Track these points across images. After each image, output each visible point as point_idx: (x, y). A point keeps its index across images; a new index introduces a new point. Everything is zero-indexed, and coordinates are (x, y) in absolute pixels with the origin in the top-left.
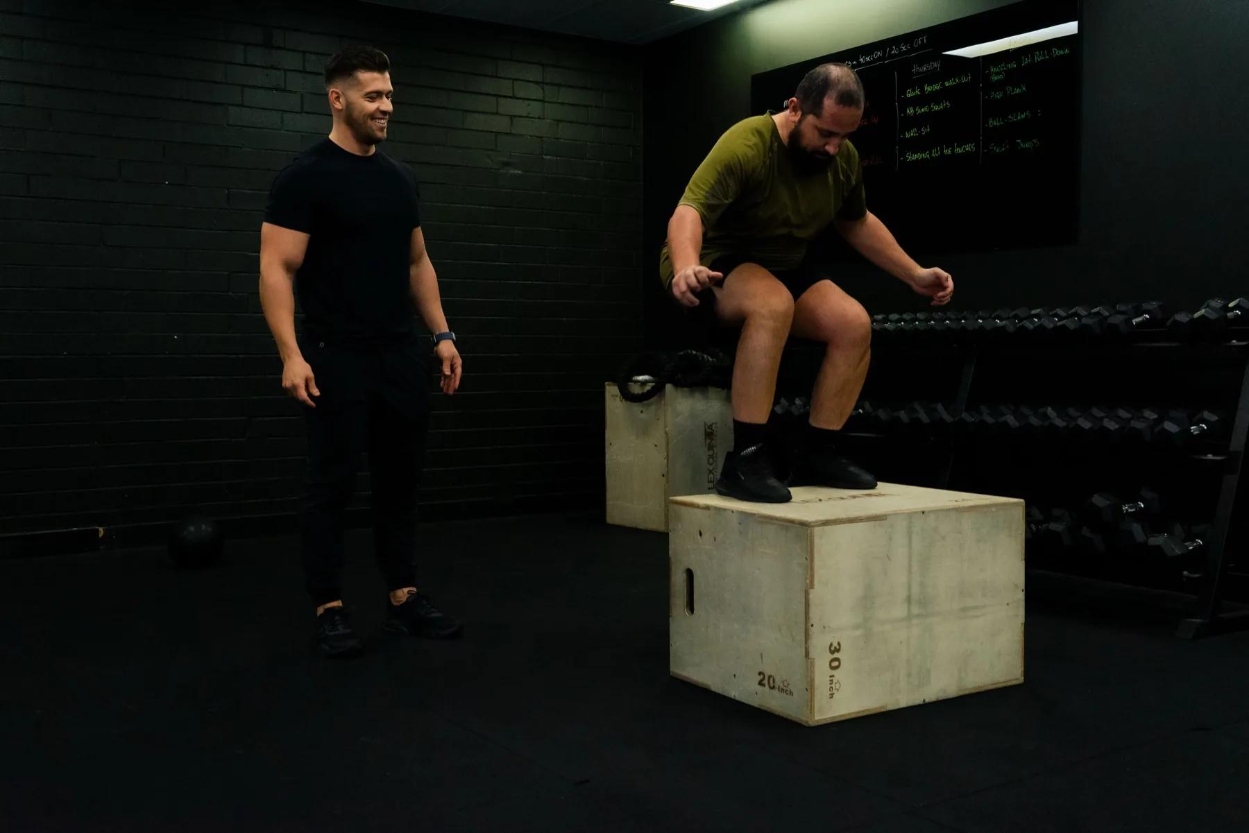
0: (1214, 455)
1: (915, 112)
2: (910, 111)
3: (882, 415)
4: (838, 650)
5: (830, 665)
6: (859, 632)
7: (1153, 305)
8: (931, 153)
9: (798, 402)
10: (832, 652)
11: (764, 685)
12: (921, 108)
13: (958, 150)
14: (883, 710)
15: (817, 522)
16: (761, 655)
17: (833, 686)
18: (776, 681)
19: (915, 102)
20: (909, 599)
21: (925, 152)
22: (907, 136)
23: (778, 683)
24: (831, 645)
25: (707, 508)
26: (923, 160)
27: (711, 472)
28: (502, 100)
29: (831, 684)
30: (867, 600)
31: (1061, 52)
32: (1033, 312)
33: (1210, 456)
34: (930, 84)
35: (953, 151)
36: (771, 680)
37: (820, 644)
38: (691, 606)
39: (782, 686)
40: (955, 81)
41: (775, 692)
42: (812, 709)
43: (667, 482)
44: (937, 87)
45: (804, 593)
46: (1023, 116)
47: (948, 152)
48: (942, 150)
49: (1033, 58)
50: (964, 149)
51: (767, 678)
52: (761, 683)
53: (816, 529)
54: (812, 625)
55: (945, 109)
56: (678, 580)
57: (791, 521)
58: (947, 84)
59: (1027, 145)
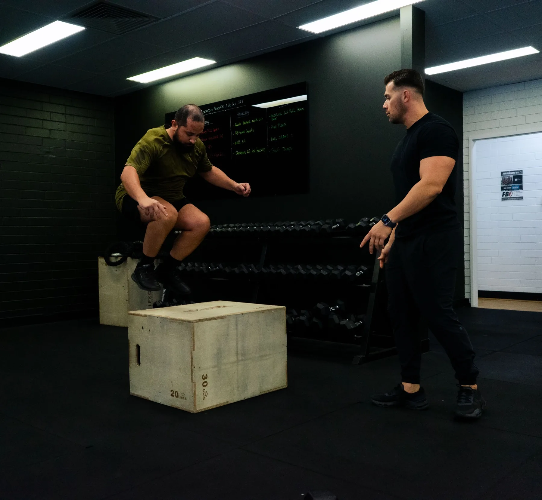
0: (366, 285)
1: (239, 133)
2: (237, 133)
3: (227, 270)
4: (206, 378)
5: (203, 384)
6: (216, 369)
7: (341, 220)
8: (246, 152)
9: (189, 264)
10: (204, 379)
11: (173, 396)
12: (241, 131)
13: (258, 151)
14: (227, 404)
15: (195, 320)
16: (172, 382)
17: (204, 394)
18: (179, 394)
19: (239, 129)
20: (237, 353)
21: (244, 151)
22: (236, 144)
23: (180, 394)
24: (203, 376)
25: (145, 316)
26: (243, 154)
27: (150, 298)
28: (45, 122)
29: (203, 393)
30: (219, 355)
31: (300, 110)
32: (292, 223)
33: (364, 285)
34: (245, 121)
35: (256, 151)
36: (177, 394)
37: (198, 375)
38: (139, 362)
39: (181, 396)
40: (256, 120)
41: (178, 399)
42: (195, 405)
43: (129, 303)
44: (248, 122)
45: (190, 353)
46: (285, 137)
47: (253, 151)
48: (251, 151)
49: (289, 112)
50: (261, 150)
51: (174, 393)
52: (172, 395)
53: (195, 324)
54: (194, 367)
55: (252, 132)
56: (133, 350)
57: (184, 321)
58: (252, 121)
59: (287, 149)
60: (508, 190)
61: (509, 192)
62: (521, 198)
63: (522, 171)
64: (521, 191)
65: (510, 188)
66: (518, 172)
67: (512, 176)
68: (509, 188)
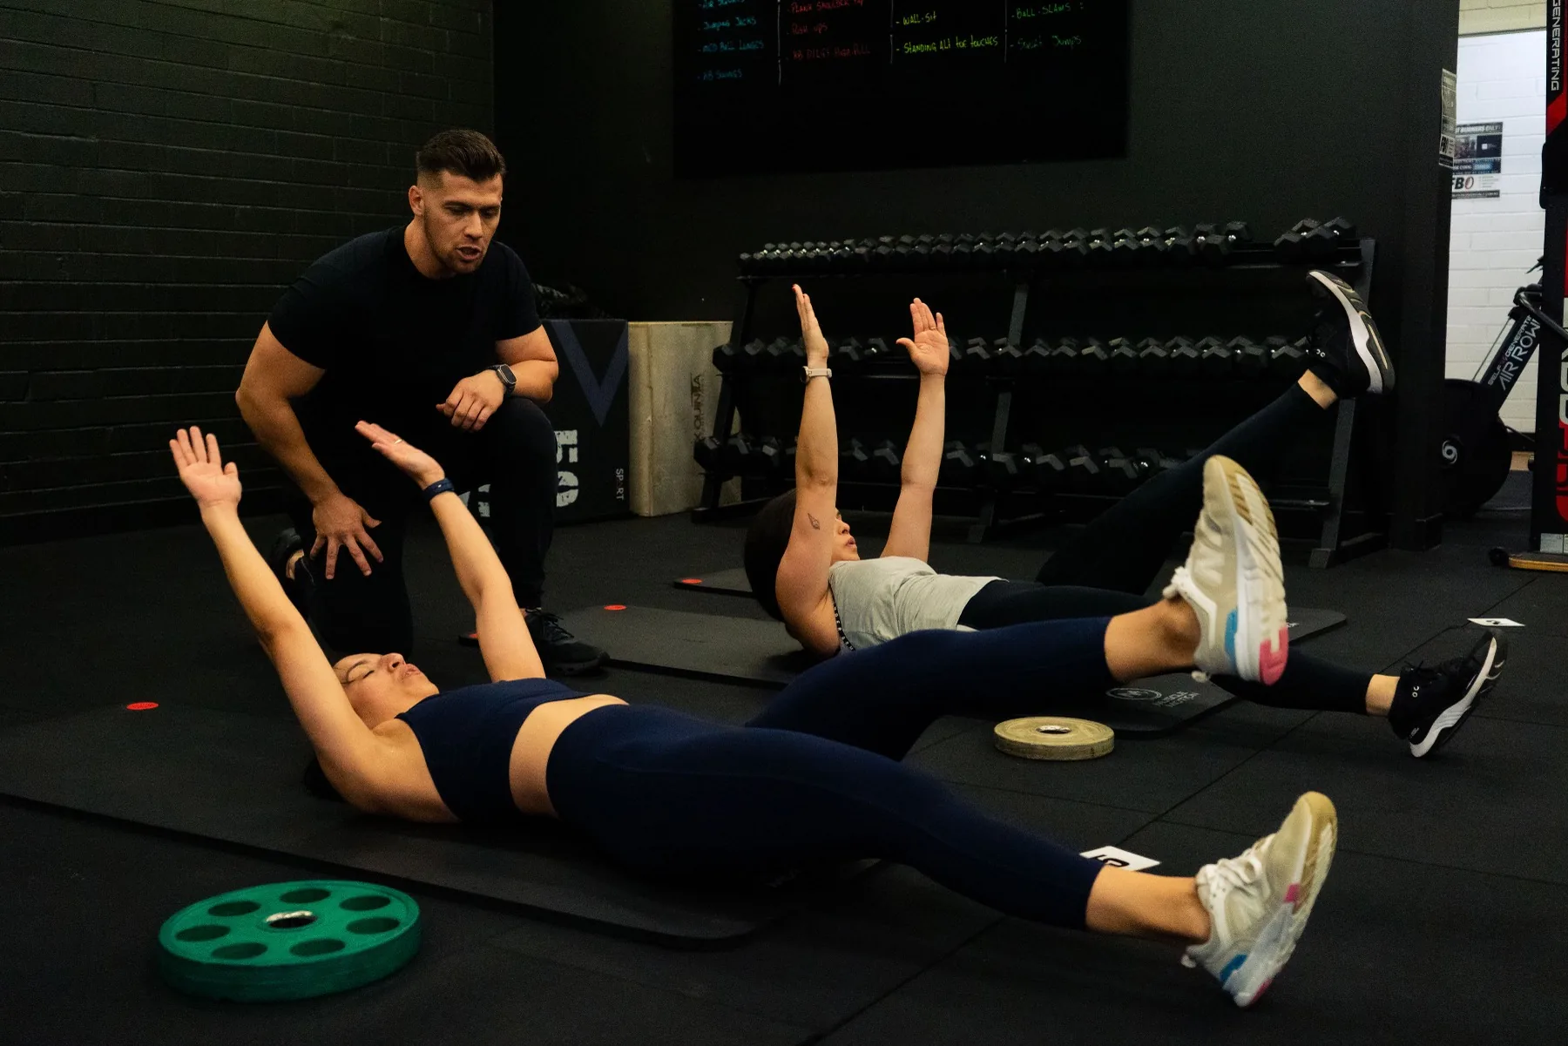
7: (1238, 225)
8: (938, 46)
13: (975, 44)
21: (930, 44)
22: (905, 22)
26: (926, 52)
35: (968, 44)
46: (1061, 9)
47: (961, 45)
48: (953, 43)
50: (983, 43)
59: (1066, 42)
60: (1464, 172)
61: (1465, 177)
62: (1495, 194)
63: (1500, 124)
64: (1495, 176)
65: (1469, 167)
66: (1492, 128)
67: (1474, 138)
68: (1466, 167)
